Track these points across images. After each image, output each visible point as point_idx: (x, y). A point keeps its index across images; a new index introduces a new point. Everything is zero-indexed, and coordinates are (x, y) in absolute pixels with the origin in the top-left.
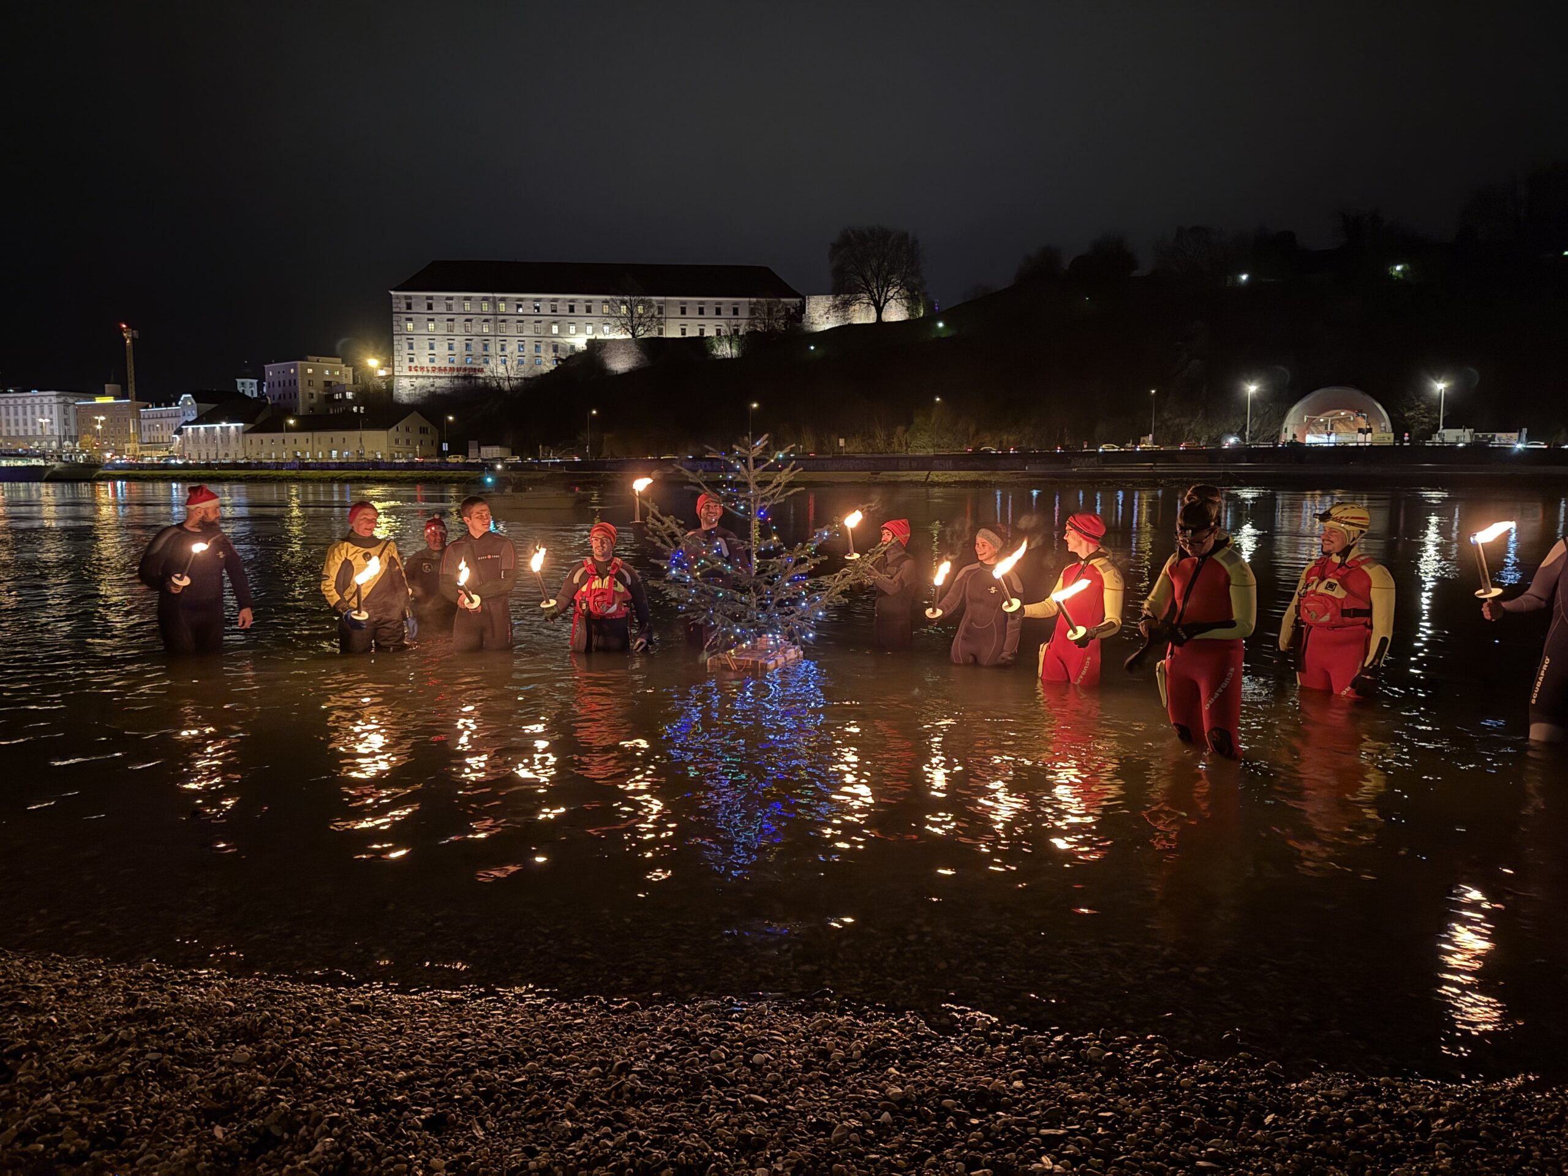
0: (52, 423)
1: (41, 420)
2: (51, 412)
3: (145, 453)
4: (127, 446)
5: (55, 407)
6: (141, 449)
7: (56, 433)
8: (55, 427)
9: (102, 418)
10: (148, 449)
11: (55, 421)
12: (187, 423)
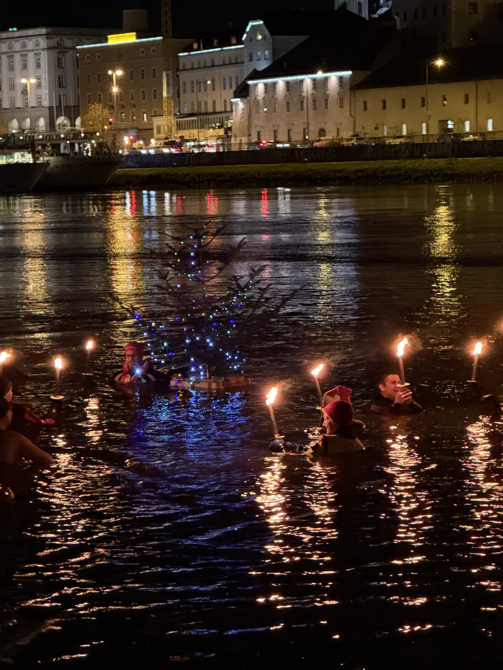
0: (39, 85)
1: (24, 81)
2: (38, 65)
3: (186, 134)
4: (157, 121)
5: (44, 56)
6: (180, 127)
7: (46, 103)
8: (45, 91)
9: (119, 73)
10: (190, 126)
11: (45, 82)
12: (256, 75)
